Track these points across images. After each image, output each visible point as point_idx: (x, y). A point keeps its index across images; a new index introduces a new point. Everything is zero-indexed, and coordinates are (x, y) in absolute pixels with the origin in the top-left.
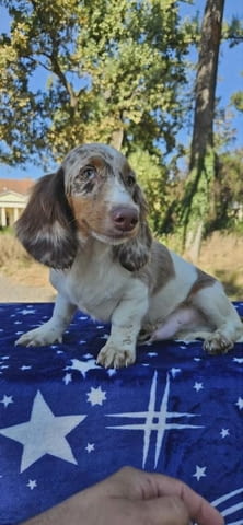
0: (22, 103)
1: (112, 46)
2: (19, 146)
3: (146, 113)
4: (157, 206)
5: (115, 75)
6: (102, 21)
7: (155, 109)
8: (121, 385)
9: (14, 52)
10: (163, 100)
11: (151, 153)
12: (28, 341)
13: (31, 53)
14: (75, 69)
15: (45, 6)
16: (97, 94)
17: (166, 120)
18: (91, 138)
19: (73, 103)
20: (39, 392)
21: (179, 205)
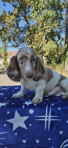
0: (17, 30)
1: (41, 11)
2: (17, 42)
3: (52, 29)
4: (56, 56)
5: (42, 20)
6: (38, 5)
7: (54, 28)
8: (38, 108)
9: (14, 17)
10: (56, 25)
11: (54, 41)
12: (15, 97)
13: (19, 17)
14: (31, 19)
15: (22, 3)
16: (37, 26)
17: (58, 31)
18: (36, 38)
19: (31, 29)
20: (16, 110)
21: (63, 55)
